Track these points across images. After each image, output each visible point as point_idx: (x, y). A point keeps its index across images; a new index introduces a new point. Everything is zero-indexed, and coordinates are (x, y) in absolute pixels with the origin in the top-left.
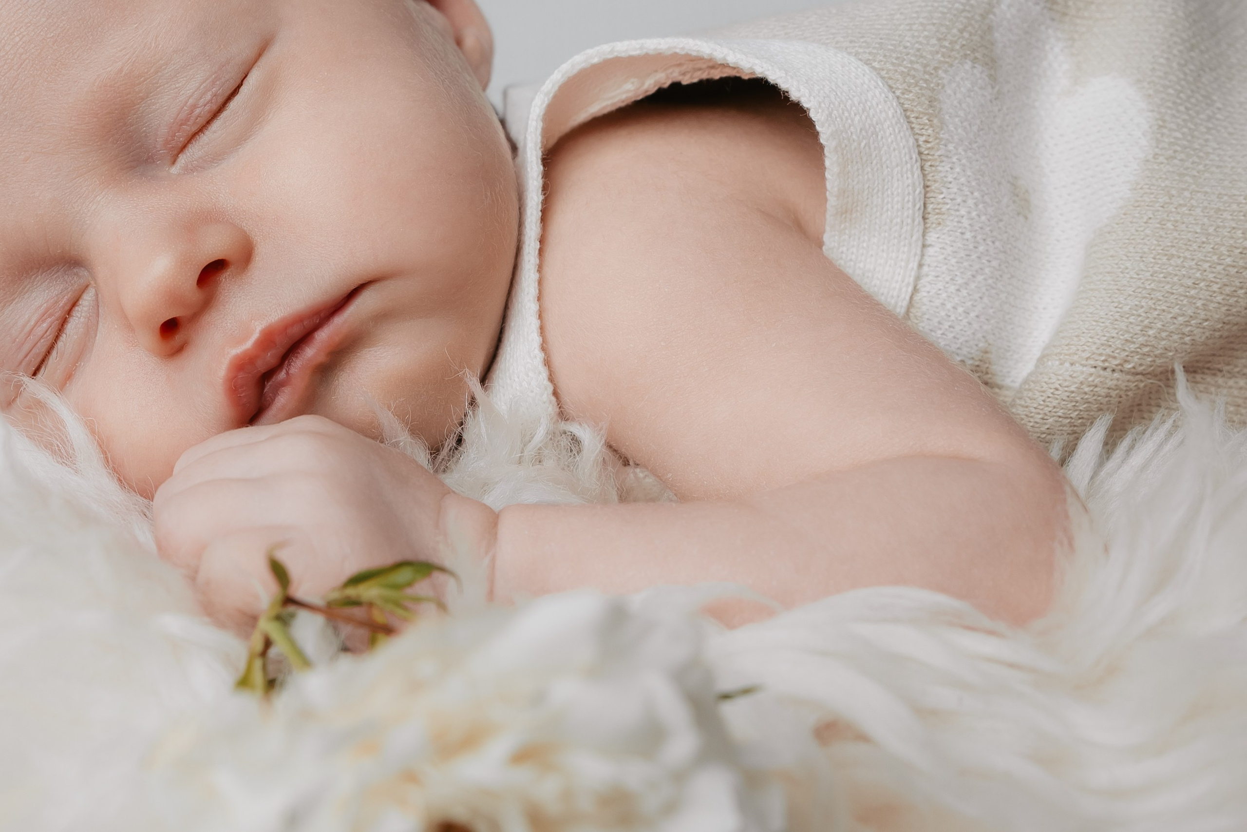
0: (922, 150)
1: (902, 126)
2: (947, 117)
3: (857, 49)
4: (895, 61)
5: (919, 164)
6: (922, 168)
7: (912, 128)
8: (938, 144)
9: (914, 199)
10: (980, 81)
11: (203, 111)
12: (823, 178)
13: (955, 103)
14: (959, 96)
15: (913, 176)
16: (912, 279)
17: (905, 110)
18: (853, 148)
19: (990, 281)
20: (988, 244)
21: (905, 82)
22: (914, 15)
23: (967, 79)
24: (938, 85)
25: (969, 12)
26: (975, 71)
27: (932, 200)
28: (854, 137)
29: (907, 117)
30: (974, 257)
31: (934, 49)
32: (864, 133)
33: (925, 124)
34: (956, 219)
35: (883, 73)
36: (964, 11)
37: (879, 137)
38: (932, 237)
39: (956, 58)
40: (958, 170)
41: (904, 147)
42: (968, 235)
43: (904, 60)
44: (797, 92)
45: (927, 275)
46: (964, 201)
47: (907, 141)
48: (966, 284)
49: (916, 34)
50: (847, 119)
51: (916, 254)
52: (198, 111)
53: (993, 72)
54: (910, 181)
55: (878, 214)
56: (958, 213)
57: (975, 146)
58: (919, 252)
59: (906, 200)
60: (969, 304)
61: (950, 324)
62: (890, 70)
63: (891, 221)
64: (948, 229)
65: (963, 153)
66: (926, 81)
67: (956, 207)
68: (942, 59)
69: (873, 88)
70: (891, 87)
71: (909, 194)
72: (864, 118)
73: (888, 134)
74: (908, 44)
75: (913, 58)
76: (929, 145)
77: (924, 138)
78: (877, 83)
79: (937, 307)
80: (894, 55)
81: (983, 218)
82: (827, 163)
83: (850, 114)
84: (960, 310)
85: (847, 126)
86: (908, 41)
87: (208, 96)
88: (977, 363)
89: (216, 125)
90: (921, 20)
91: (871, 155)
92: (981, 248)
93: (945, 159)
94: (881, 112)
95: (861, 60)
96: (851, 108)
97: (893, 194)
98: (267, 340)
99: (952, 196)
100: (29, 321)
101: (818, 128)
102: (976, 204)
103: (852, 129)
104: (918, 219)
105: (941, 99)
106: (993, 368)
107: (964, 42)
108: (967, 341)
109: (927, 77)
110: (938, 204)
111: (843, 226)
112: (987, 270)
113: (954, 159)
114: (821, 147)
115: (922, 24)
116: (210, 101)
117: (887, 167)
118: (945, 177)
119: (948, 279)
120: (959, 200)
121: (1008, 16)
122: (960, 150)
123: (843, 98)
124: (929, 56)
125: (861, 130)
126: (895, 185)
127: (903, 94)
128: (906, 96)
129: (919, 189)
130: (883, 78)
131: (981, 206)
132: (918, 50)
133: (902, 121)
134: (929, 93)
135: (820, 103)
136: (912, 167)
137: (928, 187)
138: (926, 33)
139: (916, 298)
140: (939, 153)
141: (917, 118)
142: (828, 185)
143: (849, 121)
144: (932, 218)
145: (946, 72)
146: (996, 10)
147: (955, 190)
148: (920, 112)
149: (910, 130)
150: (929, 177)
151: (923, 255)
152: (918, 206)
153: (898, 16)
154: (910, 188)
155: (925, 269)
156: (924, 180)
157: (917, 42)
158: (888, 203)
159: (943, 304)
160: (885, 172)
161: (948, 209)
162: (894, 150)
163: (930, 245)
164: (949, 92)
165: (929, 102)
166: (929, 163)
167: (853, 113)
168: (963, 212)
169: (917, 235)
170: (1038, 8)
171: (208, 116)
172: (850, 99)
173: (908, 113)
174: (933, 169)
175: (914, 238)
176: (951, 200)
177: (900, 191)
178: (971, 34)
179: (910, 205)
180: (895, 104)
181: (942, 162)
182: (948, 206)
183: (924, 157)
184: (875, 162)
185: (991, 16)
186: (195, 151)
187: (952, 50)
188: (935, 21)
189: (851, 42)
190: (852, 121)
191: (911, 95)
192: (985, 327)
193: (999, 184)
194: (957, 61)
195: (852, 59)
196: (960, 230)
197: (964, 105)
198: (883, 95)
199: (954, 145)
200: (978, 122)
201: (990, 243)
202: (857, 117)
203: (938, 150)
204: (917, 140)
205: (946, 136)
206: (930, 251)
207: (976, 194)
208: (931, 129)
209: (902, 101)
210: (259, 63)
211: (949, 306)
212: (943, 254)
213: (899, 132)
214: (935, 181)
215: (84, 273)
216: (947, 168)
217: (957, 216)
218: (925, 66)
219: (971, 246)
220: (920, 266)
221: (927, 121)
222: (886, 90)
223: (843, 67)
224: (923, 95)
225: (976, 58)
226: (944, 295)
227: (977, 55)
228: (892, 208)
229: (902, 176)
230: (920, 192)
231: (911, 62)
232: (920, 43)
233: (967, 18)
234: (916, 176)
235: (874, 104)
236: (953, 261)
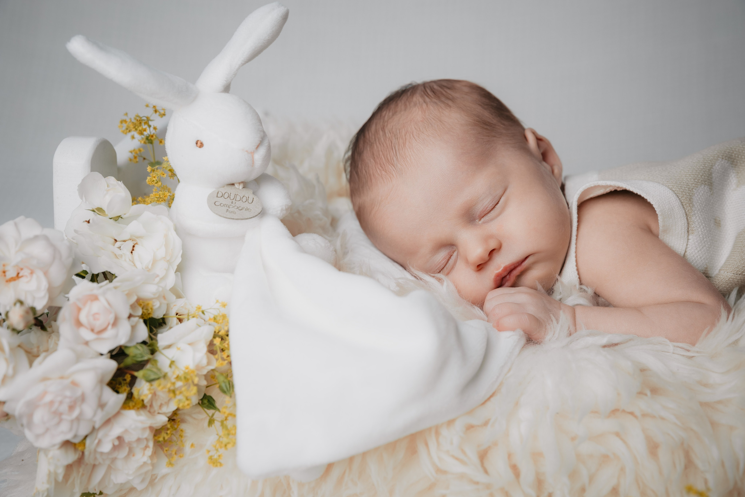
0: (687, 213)
1: (681, 207)
2: (695, 203)
3: (669, 184)
4: (680, 188)
5: (686, 217)
6: (687, 218)
7: (684, 207)
8: (692, 211)
9: (685, 227)
10: (706, 191)
11: (489, 208)
12: (658, 223)
13: (698, 199)
14: (699, 196)
15: (684, 220)
16: (684, 249)
17: (682, 202)
18: (666, 214)
19: (708, 249)
20: (707, 238)
21: (682, 194)
22: (687, 172)
23: (702, 191)
24: (693, 194)
25: (705, 169)
26: (705, 188)
27: (690, 227)
28: (666, 211)
29: (682, 204)
30: (703, 242)
31: (692, 183)
32: (669, 210)
33: (688, 206)
34: (697, 232)
35: (676, 192)
36: (703, 169)
37: (674, 211)
38: (690, 237)
39: (699, 185)
40: (698, 218)
41: (681, 213)
42: (701, 236)
43: (683, 187)
44: (650, 199)
45: (689, 247)
46: (700, 227)
47: (682, 211)
48: (701, 250)
49: (687, 178)
50: (664, 206)
51: (685, 242)
52: (488, 209)
53: (711, 187)
54: (683, 222)
55: (674, 231)
56: (698, 230)
57: (703, 211)
58: (687, 241)
59: (682, 227)
60: (701, 255)
61: (696, 261)
62: (678, 191)
63: (678, 233)
64: (695, 235)
65: (699, 213)
66: (689, 193)
67: (697, 229)
68: (695, 186)
69: (672, 197)
70: (677, 196)
71: (683, 226)
72: (669, 206)
73: (676, 210)
74: (684, 182)
75: (685, 186)
76: (689, 212)
77: (687, 210)
78: (674, 196)
79: (692, 257)
80: (680, 186)
81: (705, 231)
82: (659, 219)
83: (665, 205)
84: (699, 257)
85: (664, 208)
86: (685, 181)
87: (491, 205)
88: (704, 271)
89: (492, 212)
90: (689, 173)
91: (672, 216)
92: (705, 240)
93: (694, 215)
94: (674, 204)
95: (669, 188)
96: (665, 203)
97: (678, 226)
98: (505, 269)
99: (696, 226)
100: (440, 260)
101: (656, 209)
102: (703, 227)
103: (666, 209)
104: (686, 232)
105: (693, 198)
106: (709, 272)
107: (702, 180)
108: (701, 266)
109: (689, 192)
110: (692, 228)
111: (664, 234)
112: (707, 246)
113: (697, 215)
114: (657, 215)
115: (689, 174)
116: (492, 206)
117: (677, 219)
118: (694, 220)
119: (695, 249)
120: (698, 226)
121: (718, 168)
122: (699, 212)
123: (663, 201)
124: (691, 185)
125: (668, 209)
126: (679, 224)
127: (681, 198)
128: (682, 198)
129: (686, 224)
130: (675, 193)
131: (705, 228)
132: (687, 183)
133: (681, 206)
134: (689, 197)
135: (656, 203)
136: (684, 218)
137: (689, 223)
138: (690, 178)
139: (686, 254)
140: (692, 214)
141: (685, 204)
142: (660, 224)
143: (665, 207)
144: (690, 232)
145: (695, 189)
146: (714, 167)
147: (697, 224)
148: (686, 203)
149: (683, 208)
150: (689, 221)
151: (688, 242)
152: (686, 229)
153: (682, 172)
154: (684, 224)
155: (688, 246)
156: (688, 221)
157: (687, 181)
158: (677, 228)
159: (694, 256)
160: (676, 220)
161: (695, 229)
162: (678, 214)
163: (690, 239)
164: (696, 195)
165: (690, 199)
166: (689, 217)
167: (666, 205)
168: (699, 230)
169: (686, 237)
170: (728, 164)
171: (490, 209)
172: (665, 201)
173: (683, 203)
174: (690, 218)
175: (685, 237)
176: (696, 227)
177: (681, 225)
178: (705, 176)
179: (684, 229)
180: (679, 201)
181: (693, 216)
182: (695, 228)
183: (687, 215)
184: (673, 218)
185: (712, 169)
186: (486, 218)
187: (698, 182)
188: (693, 173)
189: (667, 182)
190: (666, 207)
191: (684, 198)
192: (706, 261)
193: (711, 220)
194: (699, 186)
195: (667, 188)
196: (699, 235)
197: (700, 199)
198: (675, 199)
199: (696, 211)
200: (705, 203)
201: (708, 238)
202: (667, 206)
203: (692, 213)
204: (685, 211)
205: (694, 209)
206: (690, 241)
207: (703, 225)
208: (690, 207)
209: (681, 200)
210: (504, 195)
211: (695, 256)
212: (694, 242)
213: (680, 209)
214: (691, 222)
215: (455, 247)
216: (695, 218)
217: (698, 231)
218: (689, 188)
219: (702, 239)
220: (687, 245)
221: (688, 205)
222: (676, 197)
223: (663, 191)
224: (687, 198)
225: (706, 184)
226: (694, 253)
227: (706, 183)
228: (679, 229)
229: (681, 221)
230: (687, 225)
231: (685, 188)
232: (688, 181)
233: (704, 171)
234: (685, 220)
235: (672, 201)
236: (697, 244)
